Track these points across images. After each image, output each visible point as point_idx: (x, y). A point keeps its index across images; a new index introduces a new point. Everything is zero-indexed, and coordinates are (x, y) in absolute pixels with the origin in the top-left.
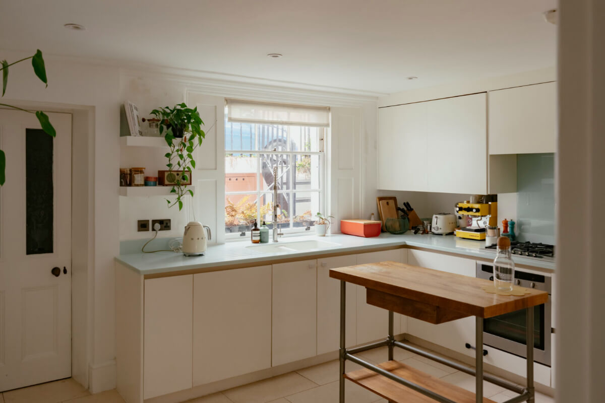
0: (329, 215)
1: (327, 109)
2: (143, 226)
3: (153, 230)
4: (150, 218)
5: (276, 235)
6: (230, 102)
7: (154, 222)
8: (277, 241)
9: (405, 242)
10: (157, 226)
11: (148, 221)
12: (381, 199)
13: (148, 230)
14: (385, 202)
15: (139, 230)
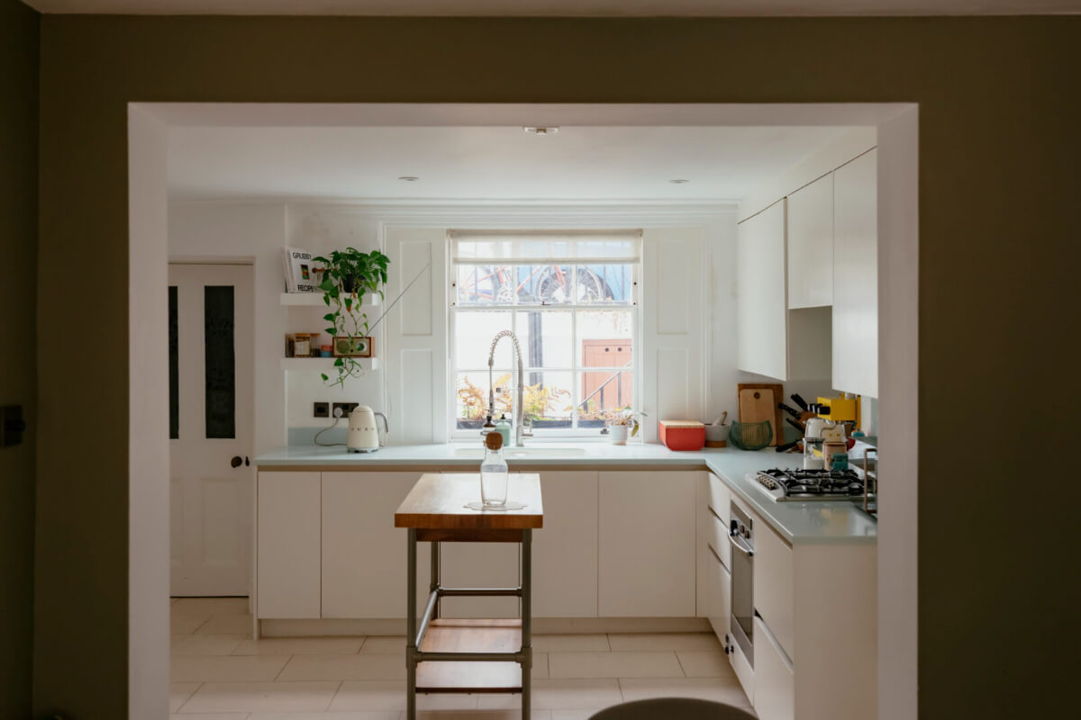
0: (641, 411)
1: (638, 233)
2: (321, 410)
3: (334, 416)
4: (331, 400)
5: (520, 438)
6: (457, 234)
7: (336, 405)
8: (522, 445)
9: (705, 461)
10: (339, 411)
11: (327, 404)
12: (742, 387)
13: (327, 416)
14: (751, 392)
15: (316, 415)
